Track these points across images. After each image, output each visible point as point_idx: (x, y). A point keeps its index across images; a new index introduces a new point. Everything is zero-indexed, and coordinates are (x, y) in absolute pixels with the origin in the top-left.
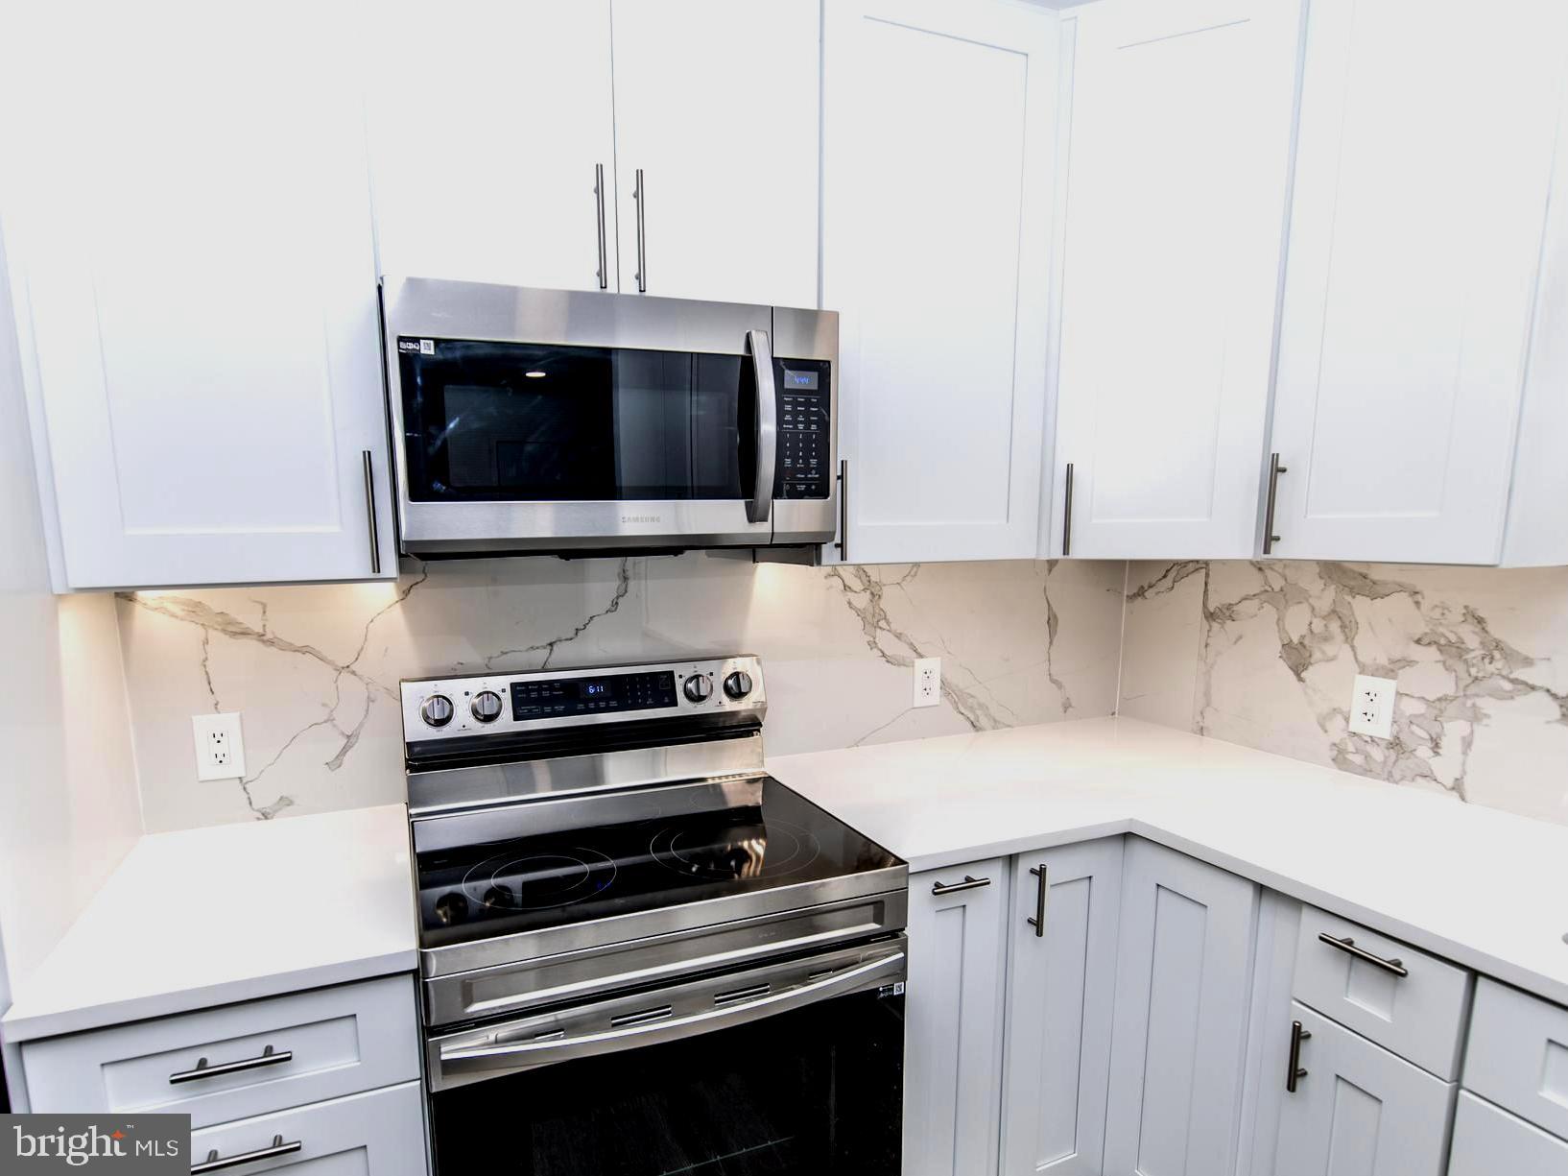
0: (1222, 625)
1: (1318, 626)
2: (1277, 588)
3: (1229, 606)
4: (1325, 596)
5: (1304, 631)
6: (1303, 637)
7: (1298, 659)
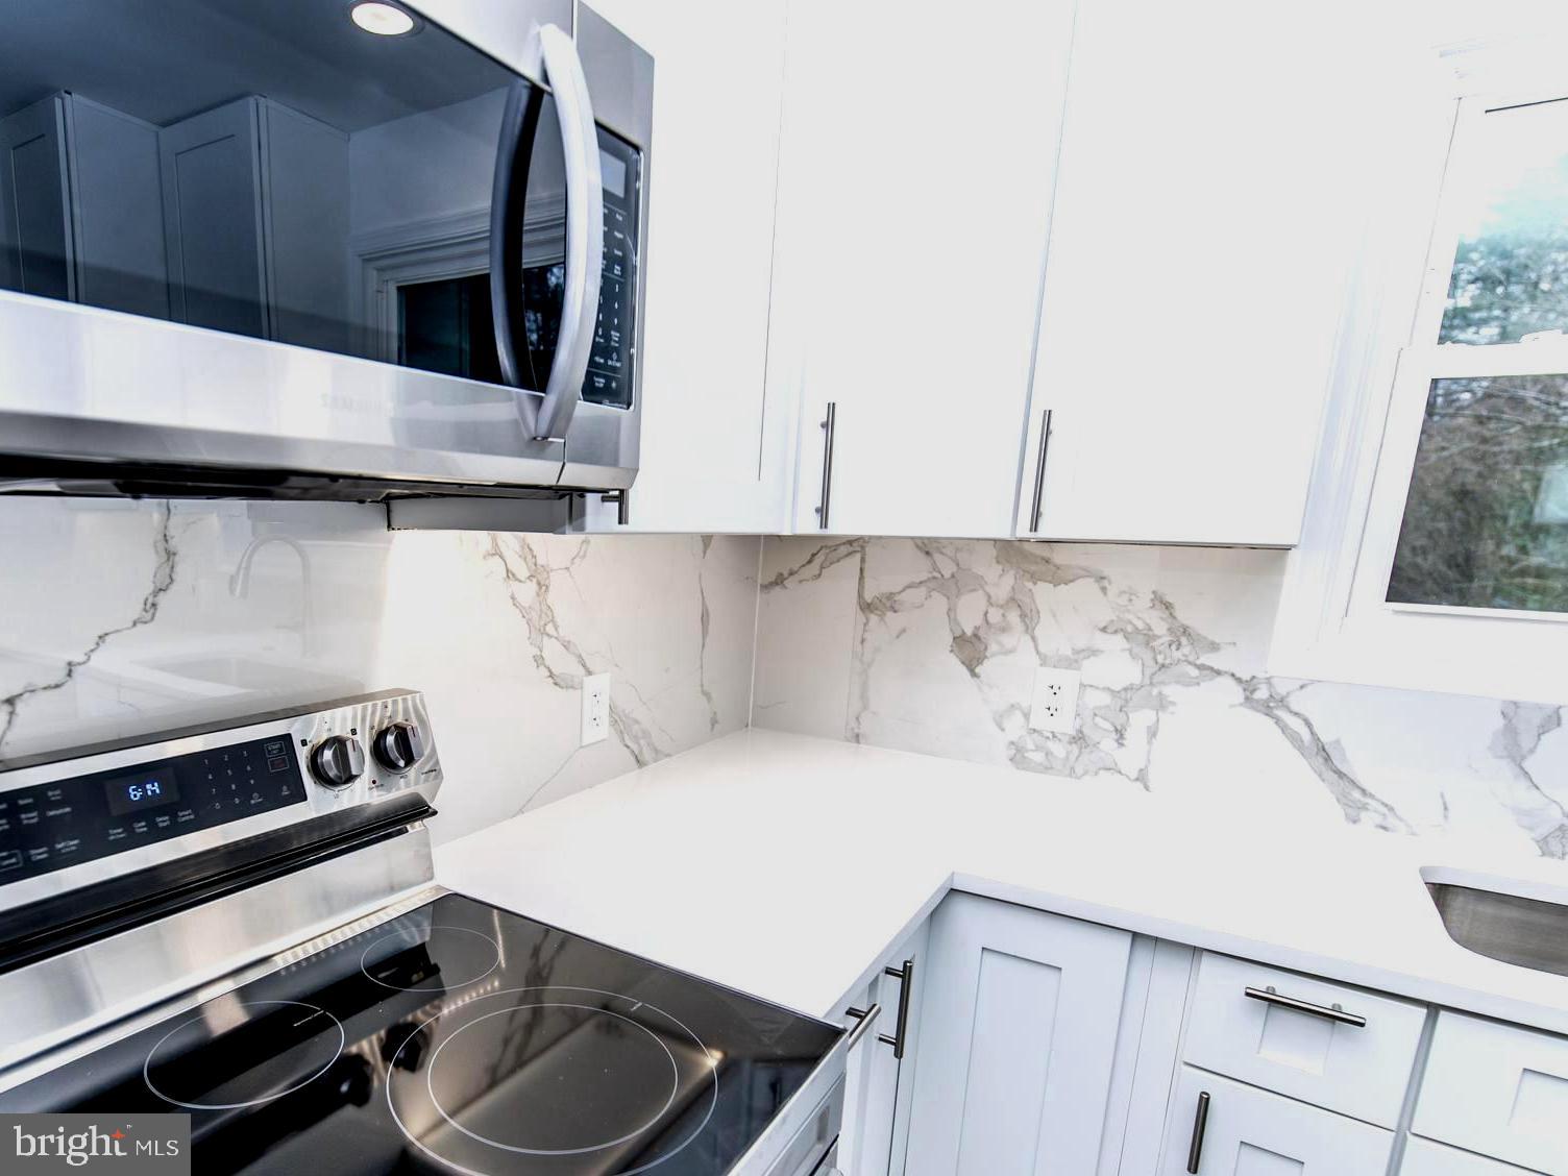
0: (882, 617)
1: (995, 616)
2: (947, 575)
3: (890, 596)
4: (1001, 582)
5: (979, 621)
6: (977, 628)
7: (970, 650)
